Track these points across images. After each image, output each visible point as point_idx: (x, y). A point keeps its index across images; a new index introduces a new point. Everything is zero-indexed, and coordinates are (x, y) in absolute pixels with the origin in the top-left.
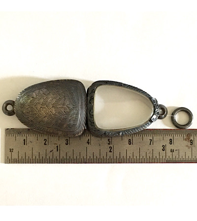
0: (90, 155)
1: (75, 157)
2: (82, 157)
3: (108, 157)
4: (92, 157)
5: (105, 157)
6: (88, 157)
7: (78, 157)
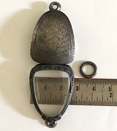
0: (94, 99)
1: (83, 100)
2: (88, 101)
3: (109, 101)
4: (96, 101)
5: (106, 101)
6: (93, 101)
7: (86, 101)
